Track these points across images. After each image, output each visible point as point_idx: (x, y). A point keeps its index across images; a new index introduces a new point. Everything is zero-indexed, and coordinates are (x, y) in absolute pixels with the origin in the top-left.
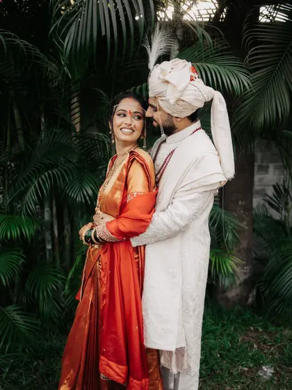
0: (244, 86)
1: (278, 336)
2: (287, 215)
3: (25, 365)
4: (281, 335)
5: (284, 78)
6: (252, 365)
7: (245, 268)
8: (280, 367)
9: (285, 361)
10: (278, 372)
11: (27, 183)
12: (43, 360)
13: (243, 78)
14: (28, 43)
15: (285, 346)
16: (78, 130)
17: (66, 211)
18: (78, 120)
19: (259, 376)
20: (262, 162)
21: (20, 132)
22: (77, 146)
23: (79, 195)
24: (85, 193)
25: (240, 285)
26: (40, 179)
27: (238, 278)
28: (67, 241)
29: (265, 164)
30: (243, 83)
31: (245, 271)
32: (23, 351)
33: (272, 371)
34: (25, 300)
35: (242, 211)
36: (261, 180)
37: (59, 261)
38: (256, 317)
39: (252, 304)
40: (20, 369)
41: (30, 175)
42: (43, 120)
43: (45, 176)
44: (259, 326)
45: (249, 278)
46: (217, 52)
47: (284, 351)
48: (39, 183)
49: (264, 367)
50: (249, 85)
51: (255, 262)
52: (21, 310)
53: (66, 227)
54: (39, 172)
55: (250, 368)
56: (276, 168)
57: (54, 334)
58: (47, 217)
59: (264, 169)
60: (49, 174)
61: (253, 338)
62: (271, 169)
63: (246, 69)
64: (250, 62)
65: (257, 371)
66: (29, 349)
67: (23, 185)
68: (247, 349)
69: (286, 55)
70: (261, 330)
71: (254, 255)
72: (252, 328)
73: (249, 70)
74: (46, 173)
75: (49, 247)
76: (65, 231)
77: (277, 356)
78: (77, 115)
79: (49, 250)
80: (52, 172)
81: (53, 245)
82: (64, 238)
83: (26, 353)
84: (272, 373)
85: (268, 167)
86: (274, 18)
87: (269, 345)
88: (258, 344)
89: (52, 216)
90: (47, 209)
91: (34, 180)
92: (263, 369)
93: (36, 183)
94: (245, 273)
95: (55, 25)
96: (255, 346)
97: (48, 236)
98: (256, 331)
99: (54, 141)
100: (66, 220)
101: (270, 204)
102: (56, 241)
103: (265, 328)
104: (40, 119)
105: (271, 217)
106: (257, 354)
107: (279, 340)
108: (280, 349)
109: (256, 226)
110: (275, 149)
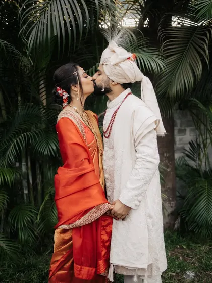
0: (161, 68)
1: (198, 250)
2: (200, 163)
3: (10, 277)
4: (200, 250)
5: (188, 61)
6: (178, 271)
7: (172, 202)
8: (199, 272)
9: (203, 268)
10: (198, 275)
11: (8, 142)
12: (24, 273)
13: (160, 62)
14: (6, 43)
15: (203, 257)
16: (45, 104)
17: (38, 165)
18: (44, 97)
19: (184, 278)
20: (181, 126)
21: (3, 108)
22: (45, 115)
23: (46, 149)
24: (51, 148)
25: (168, 215)
26: (18, 139)
27: (167, 211)
28: (39, 188)
29: (183, 128)
30: (160, 66)
31: (171, 205)
32: (9, 266)
33: (194, 275)
34: (8, 230)
35: (166, 161)
36: (180, 140)
37: (33, 202)
38: (181, 238)
39: (178, 229)
40: (7, 279)
41: (11, 137)
42: (19, 98)
43: (22, 137)
44: (184, 244)
45: (175, 210)
46: (140, 46)
47: (202, 261)
48: (17, 141)
49: (187, 272)
50: (164, 67)
51: (178, 198)
52: (6, 237)
53: (38, 177)
54: (17, 134)
55: (177, 273)
56: (191, 131)
57: (31, 254)
58: (24, 169)
59: (182, 132)
60: (24, 135)
61: (179, 253)
62: (188, 132)
63: (162, 56)
64: (164, 51)
65: (183, 275)
66: (12, 265)
67: (6, 144)
68: (175, 260)
69: (190, 46)
70: (185, 247)
71: (178, 194)
72: (178, 247)
73: (163, 57)
74: (22, 135)
75: (26, 192)
76: (38, 180)
77: (197, 265)
78: (44, 93)
79: (26, 194)
80: (27, 134)
81: (29, 191)
82: (37, 185)
83: (11, 267)
84: (193, 276)
85: (185, 130)
86: (183, 24)
87: (191, 258)
88: (183, 257)
89: (27, 169)
90: (24, 163)
91: (14, 140)
92: (186, 274)
93: (15, 141)
94: (171, 207)
95: (22, 30)
96: (181, 258)
97: (25, 183)
98: (181, 248)
99: (28, 113)
100: (38, 172)
101: (188, 156)
102: (31, 187)
103: (188, 246)
104: (17, 98)
105: (188, 165)
106: (182, 263)
107: (198, 253)
108: (199, 260)
109: (178, 172)
110: (189, 117)
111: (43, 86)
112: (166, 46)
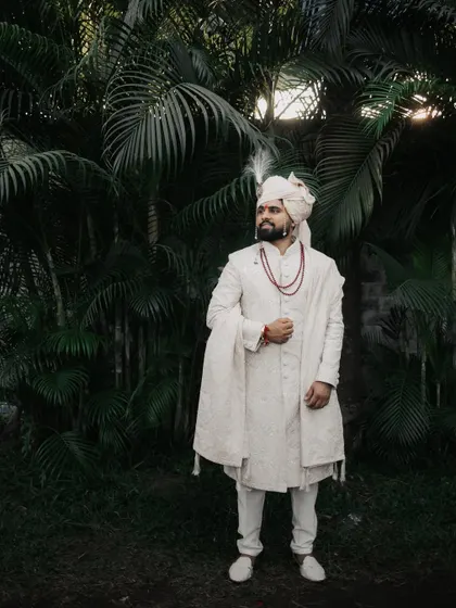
7: (351, 406)
18: (154, 228)
23: (144, 309)
24: (151, 308)
26: (104, 291)
28: (141, 364)
33: (359, 520)
44: (360, 474)
49: (350, 515)
53: (141, 350)
55: (334, 516)
58: (118, 335)
64: (319, 174)
75: (119, 371)
76: (140, 354)
79: (119, 374)
81: (123, 370)
82: (137, 361)
84: (359, 523)
89: (123, 335)
90: (118, 327)
92: (348, 517)
93: (99, 296)
94: (351, 413)
97: (118, 358)
100: (141, 341)
102: (128, 364)
111: (153, 213)
112: (323, 167)
